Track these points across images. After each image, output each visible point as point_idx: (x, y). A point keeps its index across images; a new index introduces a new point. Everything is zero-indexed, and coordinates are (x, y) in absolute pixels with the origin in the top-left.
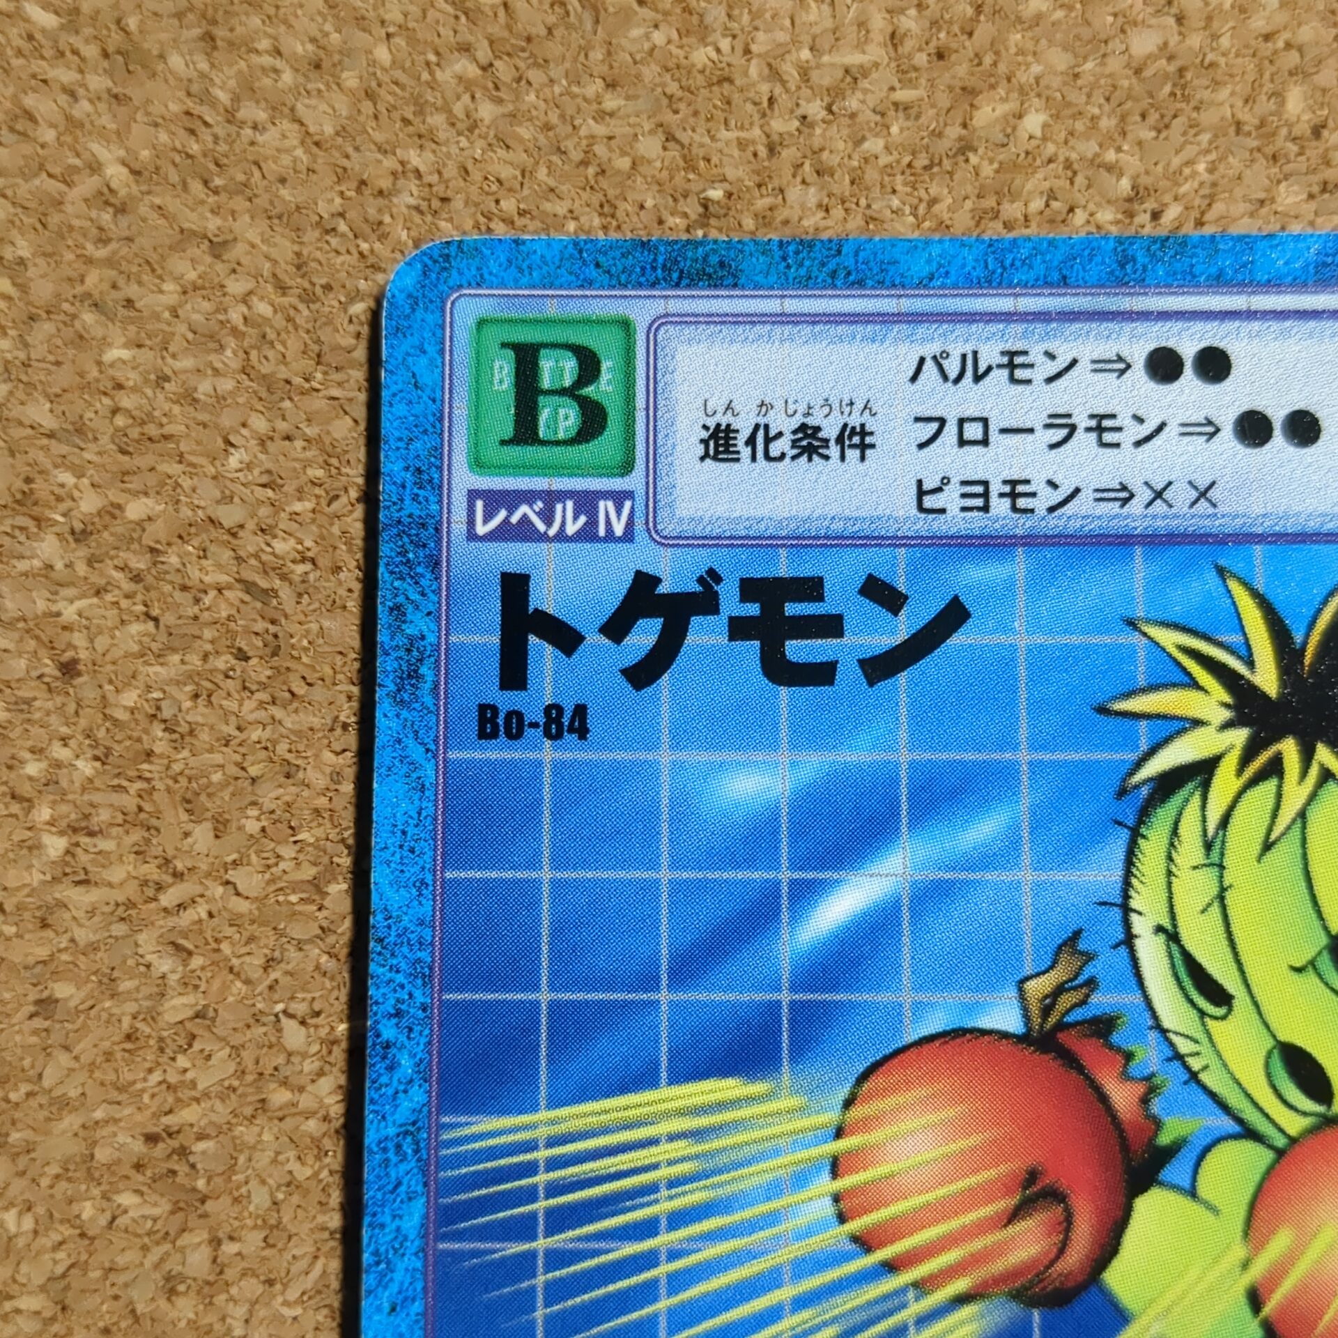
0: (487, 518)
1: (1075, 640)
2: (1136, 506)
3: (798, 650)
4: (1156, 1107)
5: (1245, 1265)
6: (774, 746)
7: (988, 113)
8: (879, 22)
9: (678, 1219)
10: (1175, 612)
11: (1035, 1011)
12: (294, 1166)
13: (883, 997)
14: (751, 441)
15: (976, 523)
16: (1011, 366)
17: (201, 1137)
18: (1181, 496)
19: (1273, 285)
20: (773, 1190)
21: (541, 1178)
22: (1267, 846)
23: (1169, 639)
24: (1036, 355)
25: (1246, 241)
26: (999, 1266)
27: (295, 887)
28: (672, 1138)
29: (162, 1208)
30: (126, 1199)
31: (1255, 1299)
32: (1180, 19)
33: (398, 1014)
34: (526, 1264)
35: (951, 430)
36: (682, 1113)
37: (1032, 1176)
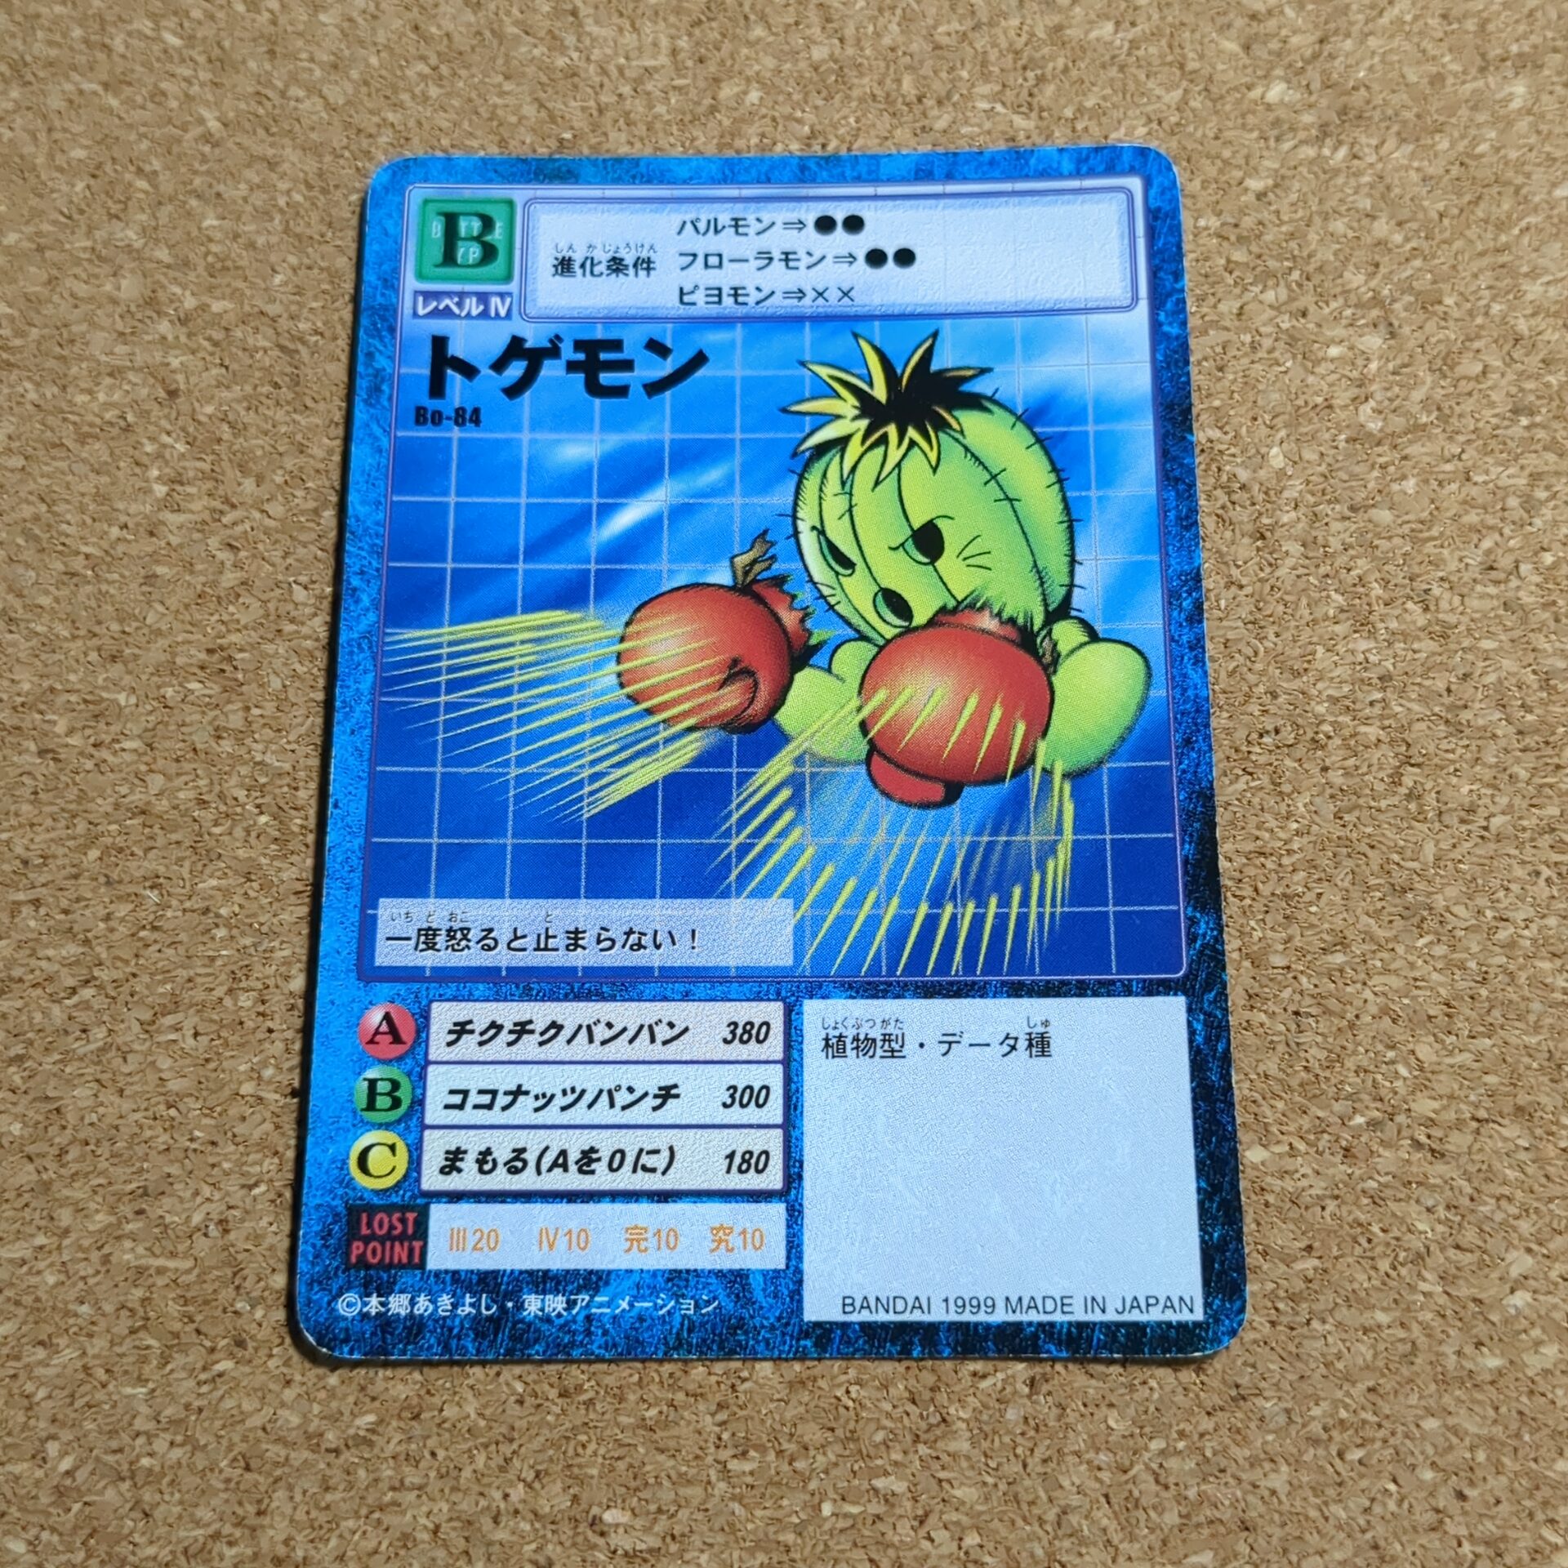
0: (425, 305)
1: (770, 373)
2: (807, 301)
3: (606, 378)
4: (809, 624)
5: (859, 709)
6: (591, 430)
7: (727, 92)
8: (664, 42)
9: (524, 687)
10: (829, 359)
11: (740, 573)
12: (297, 666)
13: (653, 567)
14: (583, 266)
15: (714, 310)
16: (736, 226)
17: (241, 650)
18: (833, 295)
19: (891, 180)
20: (582, 671)
21: (444, 663)
22: (877, 483)
23: (824, 372)
24: (751, 219)
25: (875, 157)
26: (714, 711)
27: (303, 512)
28: (523, 642)
29: (215, 689)
30: (194, 686)
31: (864, 727)
32: (841, 40)
33: (362, 573)
34: (433, 710)
35: (700, 260)
36: (529, 629)
37: (735, 662)
